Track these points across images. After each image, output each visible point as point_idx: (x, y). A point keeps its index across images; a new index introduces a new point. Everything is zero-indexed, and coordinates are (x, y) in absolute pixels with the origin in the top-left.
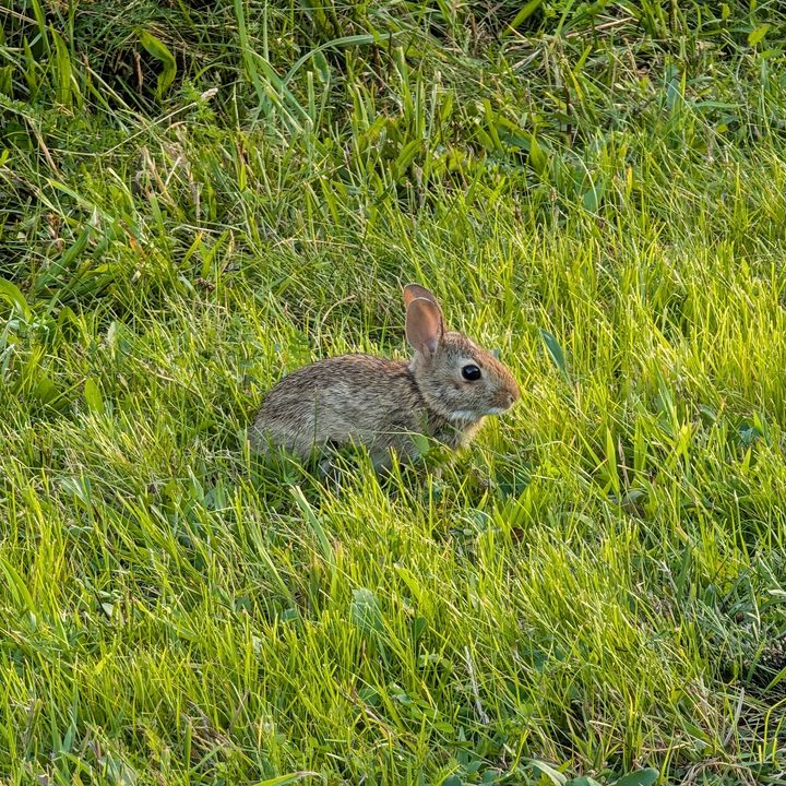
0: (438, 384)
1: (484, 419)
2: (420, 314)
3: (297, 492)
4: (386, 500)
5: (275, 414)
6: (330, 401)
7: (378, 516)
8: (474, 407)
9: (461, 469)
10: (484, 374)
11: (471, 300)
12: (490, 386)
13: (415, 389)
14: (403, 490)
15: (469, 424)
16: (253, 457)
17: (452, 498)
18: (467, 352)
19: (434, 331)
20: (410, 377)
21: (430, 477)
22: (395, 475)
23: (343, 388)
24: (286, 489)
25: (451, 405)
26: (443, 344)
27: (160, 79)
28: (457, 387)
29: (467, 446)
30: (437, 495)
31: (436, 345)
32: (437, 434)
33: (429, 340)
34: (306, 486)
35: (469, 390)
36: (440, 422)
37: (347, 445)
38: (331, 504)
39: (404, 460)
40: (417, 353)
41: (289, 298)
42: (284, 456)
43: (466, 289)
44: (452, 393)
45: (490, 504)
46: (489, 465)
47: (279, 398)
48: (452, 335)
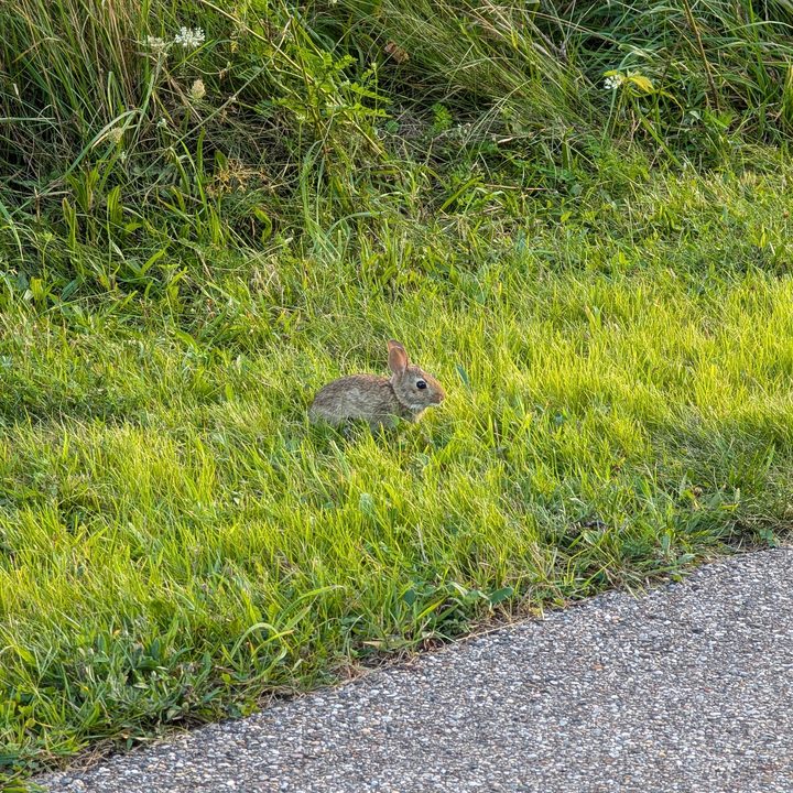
0: (404, 390)
2: (396, 355)
3: (333, 443)
4: (377, 449)
5: (321, 403)
6: (349, 397)
8: (423, 403)
9: (415, 433)
10: (428, 386)
11: (420, 347)
12: (430, 392)
13: (393, 392)
15: (419, 411)
18: (419, 375)
19: (403, 363)
20: (390, 386)
21: (399, 437)
23: (356, 391)
24: (327, 442)
25: (411, 401)
26: (407, 370)
27: (264, 232)
28: (414, 392)
29: (418, 422)
30: (403, 446)
31: (404, 370)
32: (403, 415)
33: (401, 368)
34: (337, 440)
35: (420, 394)
36: (405, 410)
38: (351, 451)
39: (386, 428)
40: (394, 375)
41: (328, 345)
42: (326, 425)
44: (411, 395)
45: (430, 451)
46: (430, 432)
47: (324, 396)
48: (412, 366)
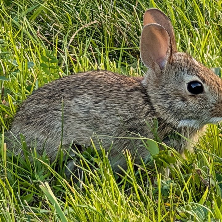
0: (167, 97)
1: (206, 127)
2: (153, 37)
3: (46, 187)
5: (28, 121)
6: (75, 110)
7: (115, 209)
8: (198, 117)
10: (206, 88)
12: (211, 99)
13: (148, 101)
14: (136, 186)
15: (193, 131)
16: (9, 158)
17: (178, 194)
18: (192, 70)
19: (164, 51)
20: (143, 90)
21: (159, 175)
22: (130, 174)
23: (87, 99)
24: (37, 184)
25: (178, 114)
26: (171, 63)
28: (183, 100)
29: (191, 150)
30: (165, 191)
31: (165, 63)
32: (166, 139)
33: (160, 59)
34: (54, 183)
35: (193, 103)
36: (168, 129)
37: (89, 148)
39: (137, 161)
40: (150, 71)
42: (35, 157)
43: (192, 16)
44: (179, 104)
45: (210, 199)
46: (210, 166)
48: (179, 56)
